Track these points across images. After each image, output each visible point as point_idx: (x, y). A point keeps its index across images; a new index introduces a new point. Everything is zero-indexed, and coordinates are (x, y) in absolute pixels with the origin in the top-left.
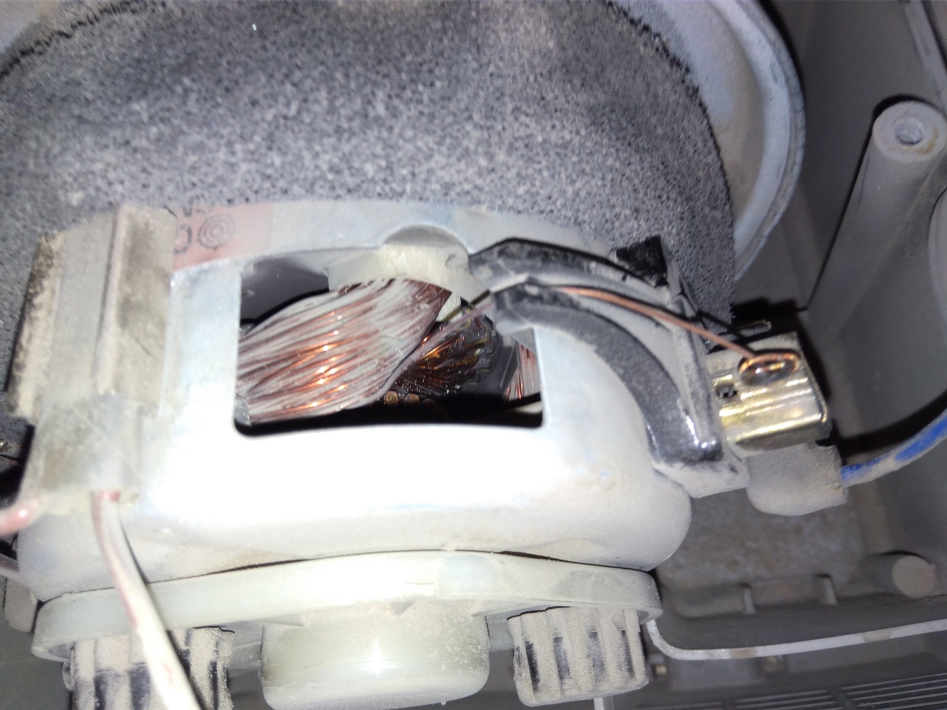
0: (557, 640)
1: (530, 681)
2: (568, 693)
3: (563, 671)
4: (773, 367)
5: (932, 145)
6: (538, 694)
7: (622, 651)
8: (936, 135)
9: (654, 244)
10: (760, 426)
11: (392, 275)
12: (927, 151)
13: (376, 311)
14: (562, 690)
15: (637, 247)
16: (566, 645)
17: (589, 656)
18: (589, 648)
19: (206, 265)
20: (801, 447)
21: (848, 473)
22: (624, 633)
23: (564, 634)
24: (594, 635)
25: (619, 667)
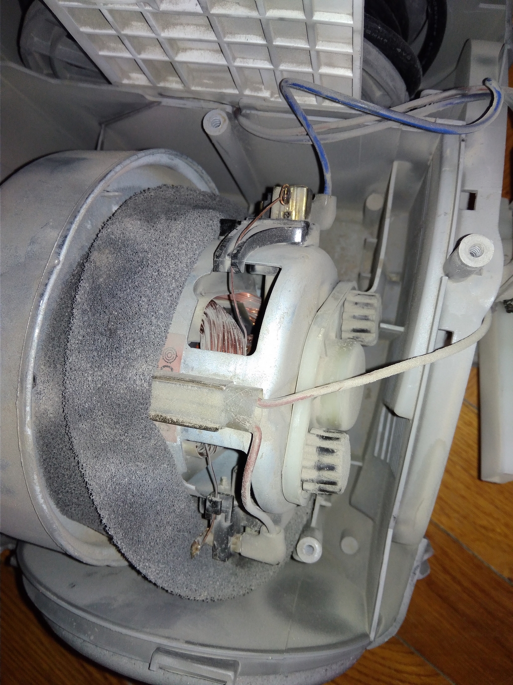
0: (354, 317)
1: (366, 334)
2: (374, 317)
3: (366, 318)
4: (286, 192)
5: (224, 118)
6: (372, 332)
7: (365, 296)
8: (220, 114)
9: (222, 222)
10: (302, 209)
11: (202, 312)
12: (225, 121)
13: (215, 320)
14: (372, 321)
15: (222, 227)
16: (357, 314)
17: (363, 308)
18: (360, 306)
19: (182, 361)
20: (313, 205)
21: (327, 192)
22: (359, 294)
23: (352, 314)
24: (356, 303)
25: (371, 299)
